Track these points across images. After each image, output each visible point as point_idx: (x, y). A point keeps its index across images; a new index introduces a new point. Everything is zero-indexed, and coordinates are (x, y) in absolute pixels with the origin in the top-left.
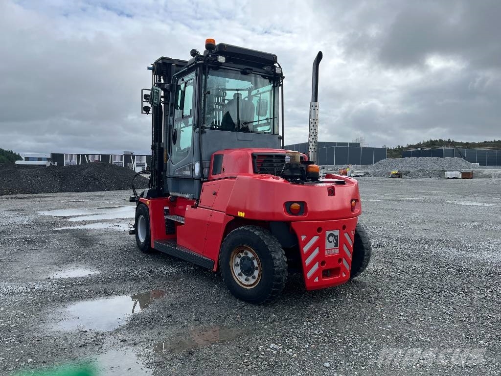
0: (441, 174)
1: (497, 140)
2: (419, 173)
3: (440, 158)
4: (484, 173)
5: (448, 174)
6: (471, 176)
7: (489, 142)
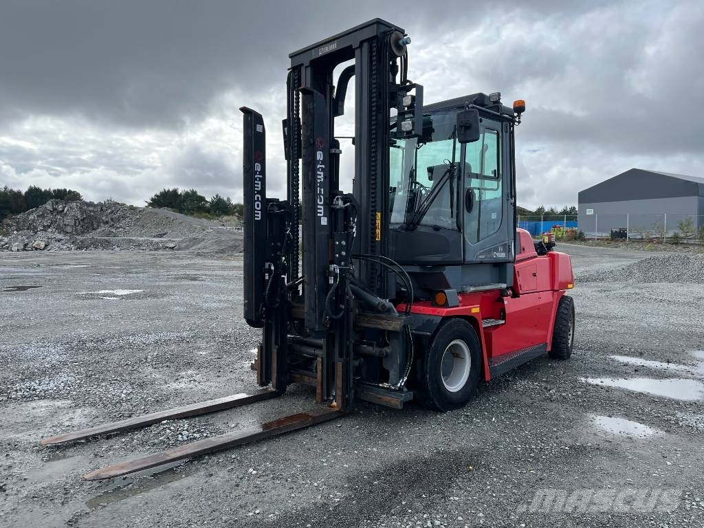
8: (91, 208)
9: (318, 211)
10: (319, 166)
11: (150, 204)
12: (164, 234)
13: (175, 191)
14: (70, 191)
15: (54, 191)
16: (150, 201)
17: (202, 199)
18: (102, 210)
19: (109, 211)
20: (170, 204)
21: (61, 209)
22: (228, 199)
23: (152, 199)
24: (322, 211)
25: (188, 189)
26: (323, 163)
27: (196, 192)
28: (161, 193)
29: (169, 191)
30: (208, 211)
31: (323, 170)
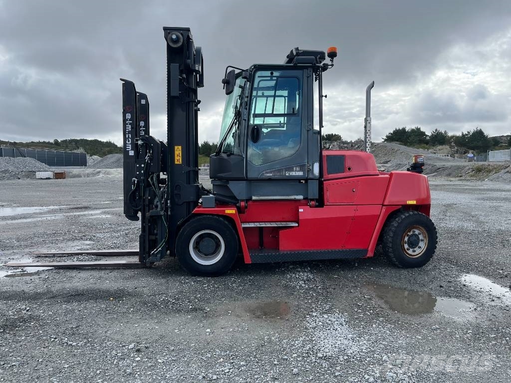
0: (31, 174)
1: (42, 140)
2: (4, 175)
3: (12, 158)
4: (74, 173)
5: (39, 175)
6: (64, 176)
7: (38, 143)
8: (345, 145)
9: (127, 147)
10: (127, 122)
11: (386, 140)
12: (389, 161)
13: (404, 129)
14: (335, 135)
15: (326, 135)
16: (385, 138)
17: (423, 134)
18: (352, 146)
19: (356, 146)
20: (400, 139)
21: (328, 147)
22: (446, 132)
23: (387, 136)
24: (130, 147)
25: (414, 127)
26: (130, 120)
27: (420, 129)
28: (394, 132)
29: (399, 129)
30: (427, 143)
31: (130, 124)
